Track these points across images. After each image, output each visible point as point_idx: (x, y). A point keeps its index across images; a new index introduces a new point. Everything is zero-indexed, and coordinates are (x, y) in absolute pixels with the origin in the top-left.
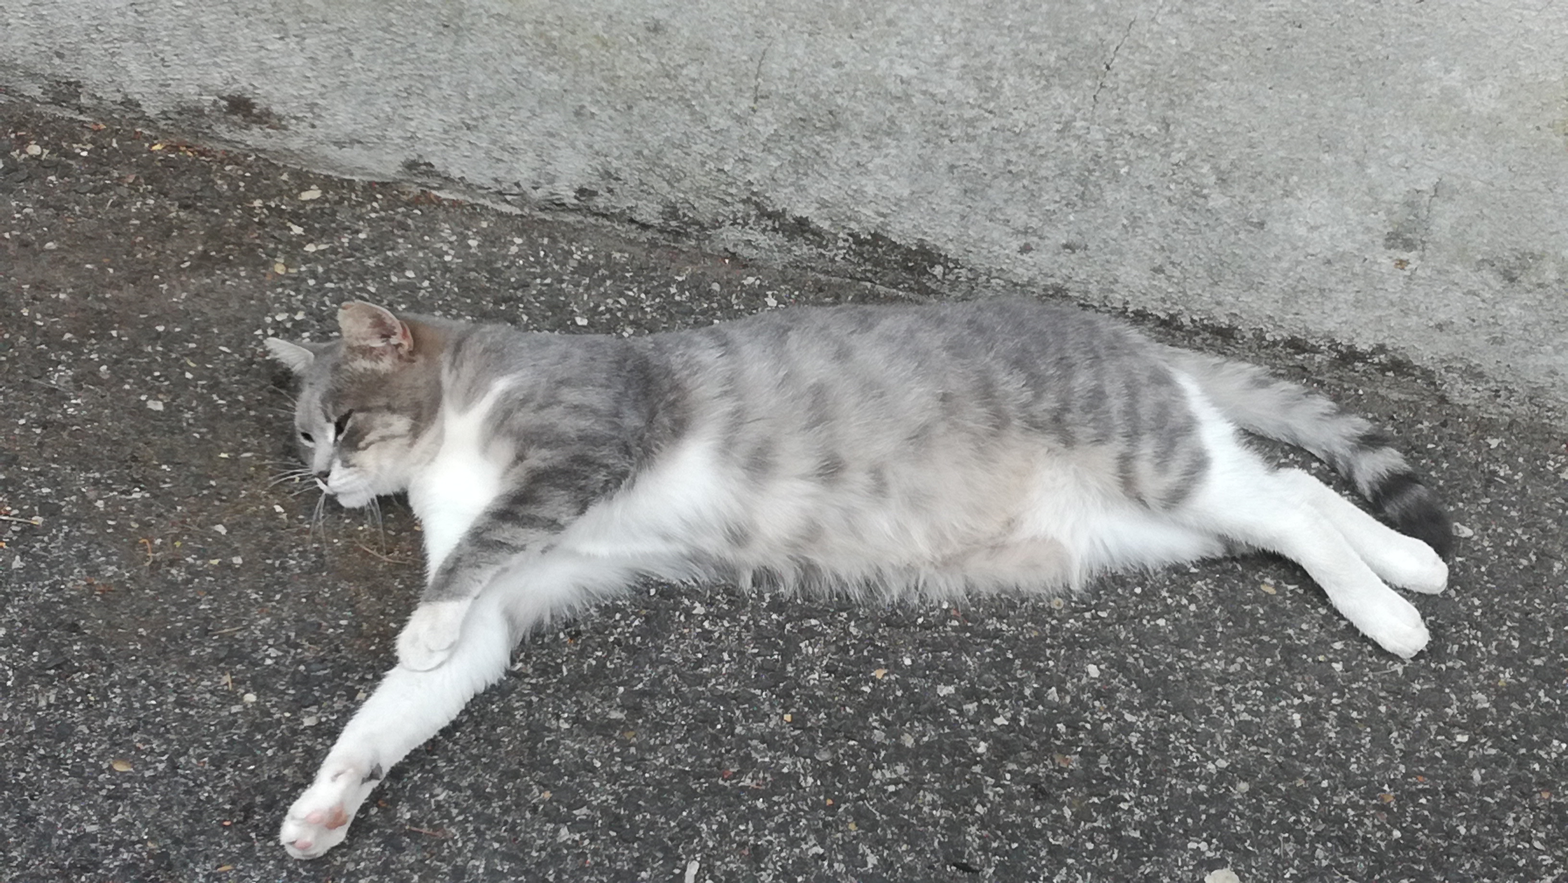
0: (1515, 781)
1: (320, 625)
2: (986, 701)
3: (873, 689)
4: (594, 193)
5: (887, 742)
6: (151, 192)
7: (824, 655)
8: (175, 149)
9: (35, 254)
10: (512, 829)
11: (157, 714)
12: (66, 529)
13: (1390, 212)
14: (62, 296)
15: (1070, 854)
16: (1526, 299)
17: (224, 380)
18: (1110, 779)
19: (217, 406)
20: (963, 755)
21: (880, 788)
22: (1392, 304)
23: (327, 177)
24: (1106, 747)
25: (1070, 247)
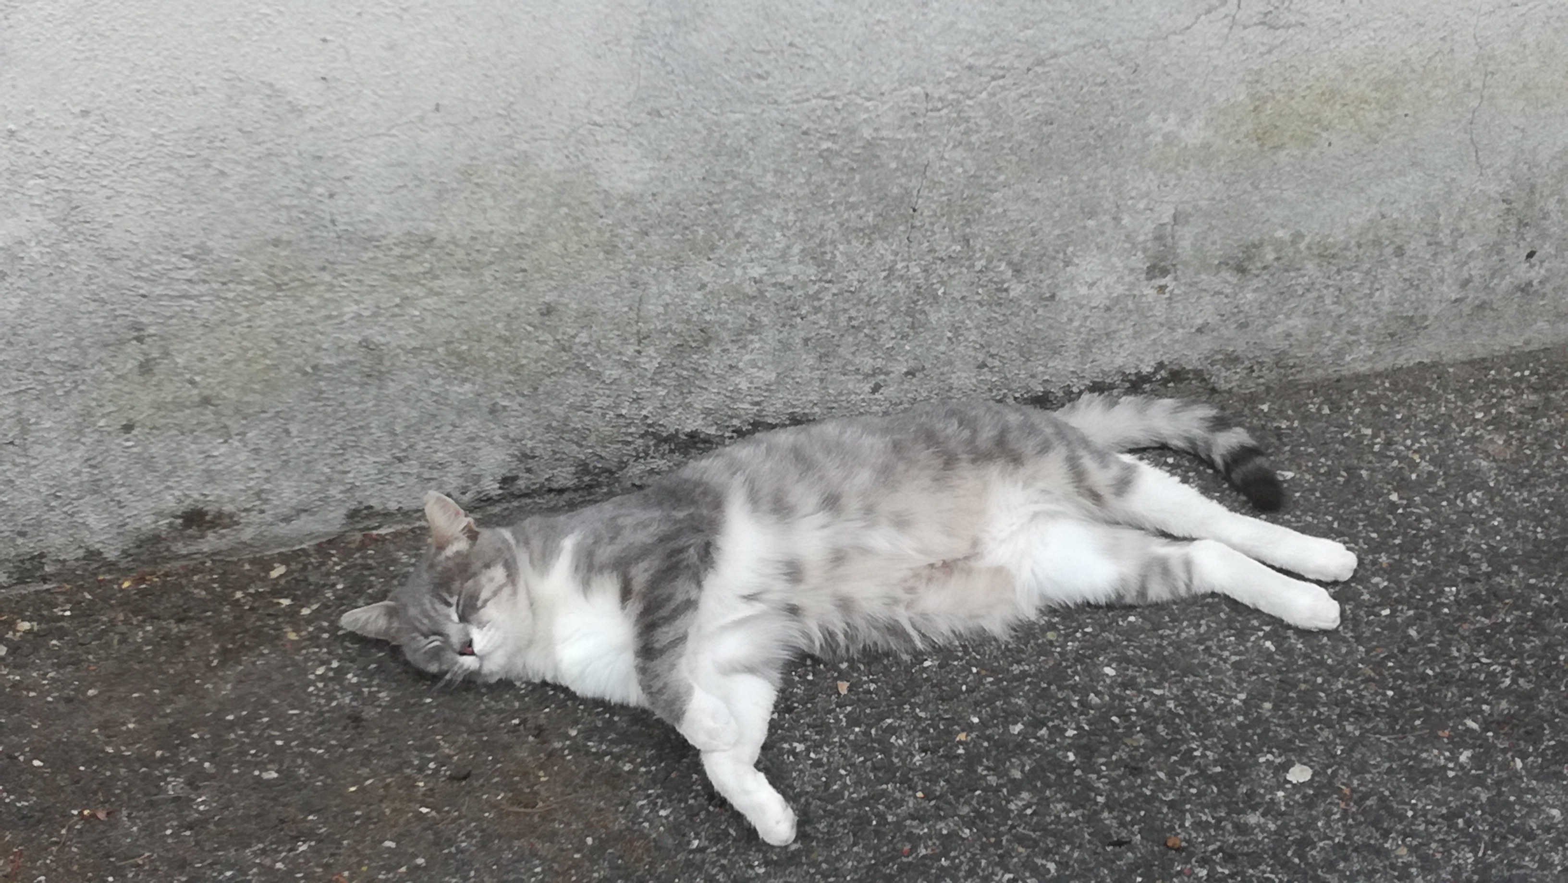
0: (1440, 625)
2: (1050, 724)
3: (965, 749)
4: (515, 478)
6: (144, 621)
7: (912, 741)
8: (142, 580)
9: (84, 703)
13: (1145, 250)
14: (131, 726)
15: (1185, 802)
16: (1256, 283)
17: (310, 734)
20: (1062, 767)
21: (1021, 815)
22: (1162, 325)
23: (280, 554)
24: (1156, 720)
25: (911, 373)
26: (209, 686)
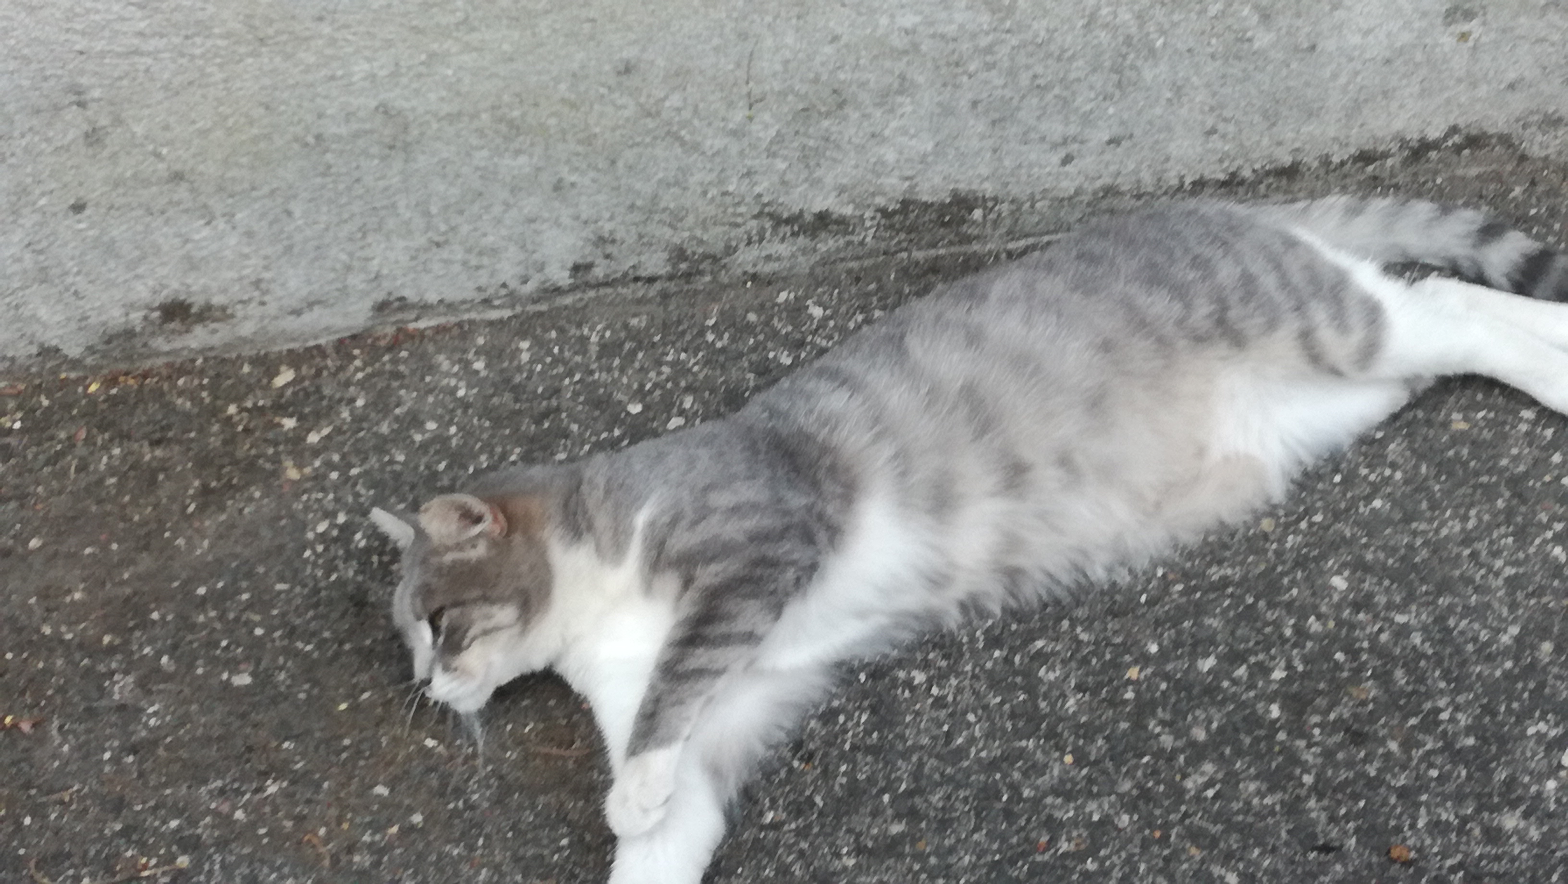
1: (542, 857)
2: (1252, 660)
3: (1135, 692)
5: (1179, 744)
6: (111, 440)
7: (1067, 676)
8: (114, 382)
9: (23, 558)
12: (217, 858)
14: (77, 596)
15: (1420, 790)
17: (298, 622)
18: (1414, 692)
19: (308, 655)
20: (1261, 727)
21: (1198, 798)
22: (1460, 81)
23: (290, 351)
24: (1394, 660)
25: (1114, 141)
26: (180, 542)
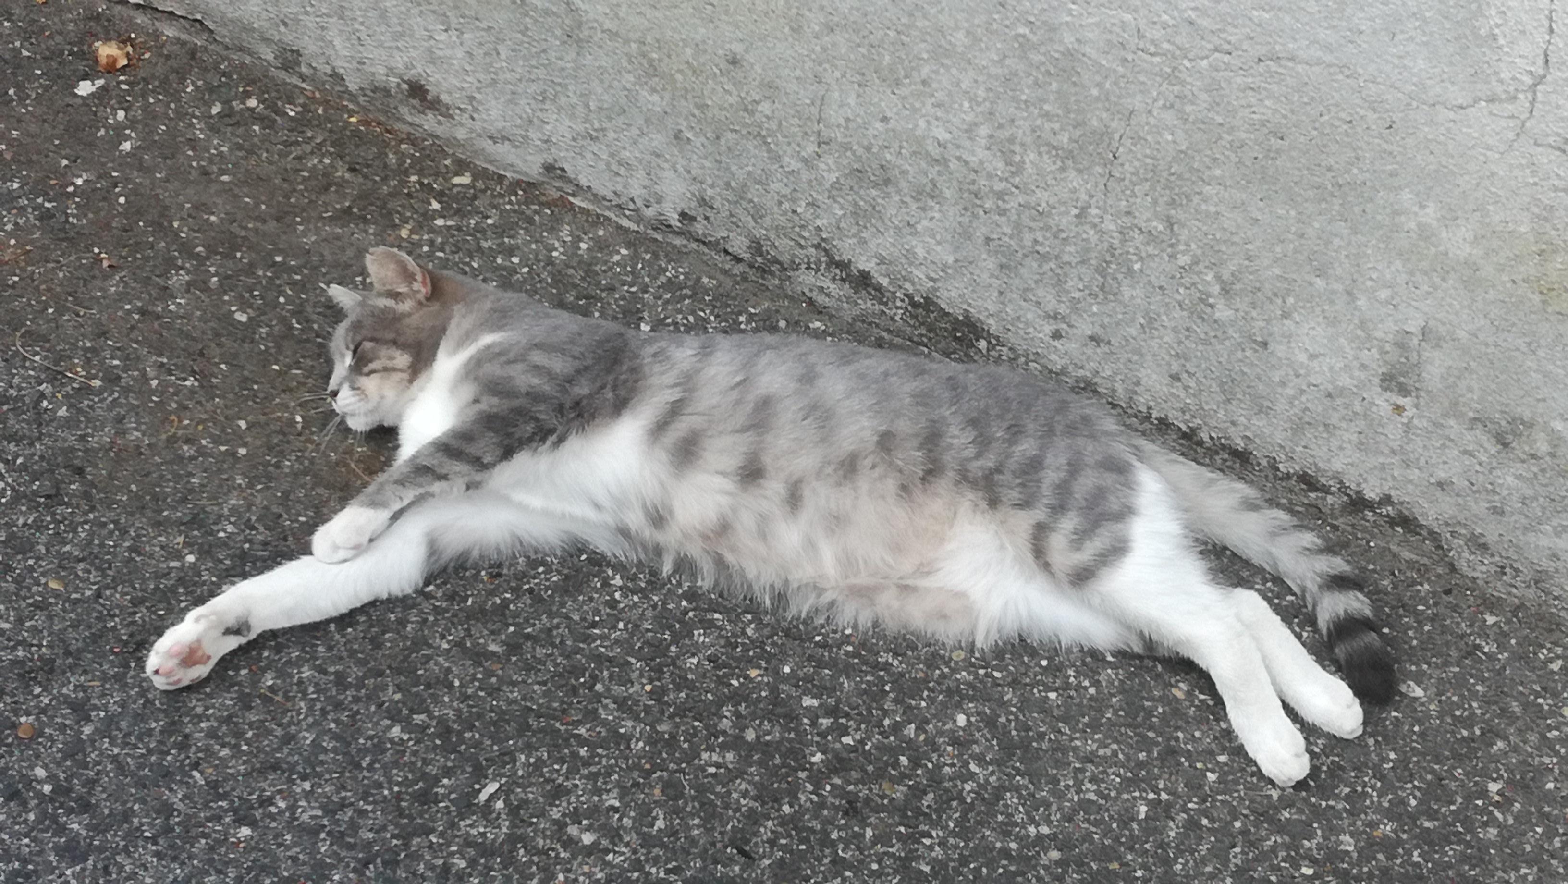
1: (280, 516)
2: (843, 721)
3: (741, 684)
4: (693, 219)
5: (730, 732)
6: (331, 154)
7: (712, 645)
8: (367, 123)
9: (210, 181)
10: (353, 717)
11: (109, 553)
12: (116, 395)
14: (213, 219)
15: (851, 868)
19: (292, 328)
20: (796, 760)
21: (701, 767)
22: (1394, 452)
24: (936, 788)
25: (1094, 338)
26: (301, 228)
